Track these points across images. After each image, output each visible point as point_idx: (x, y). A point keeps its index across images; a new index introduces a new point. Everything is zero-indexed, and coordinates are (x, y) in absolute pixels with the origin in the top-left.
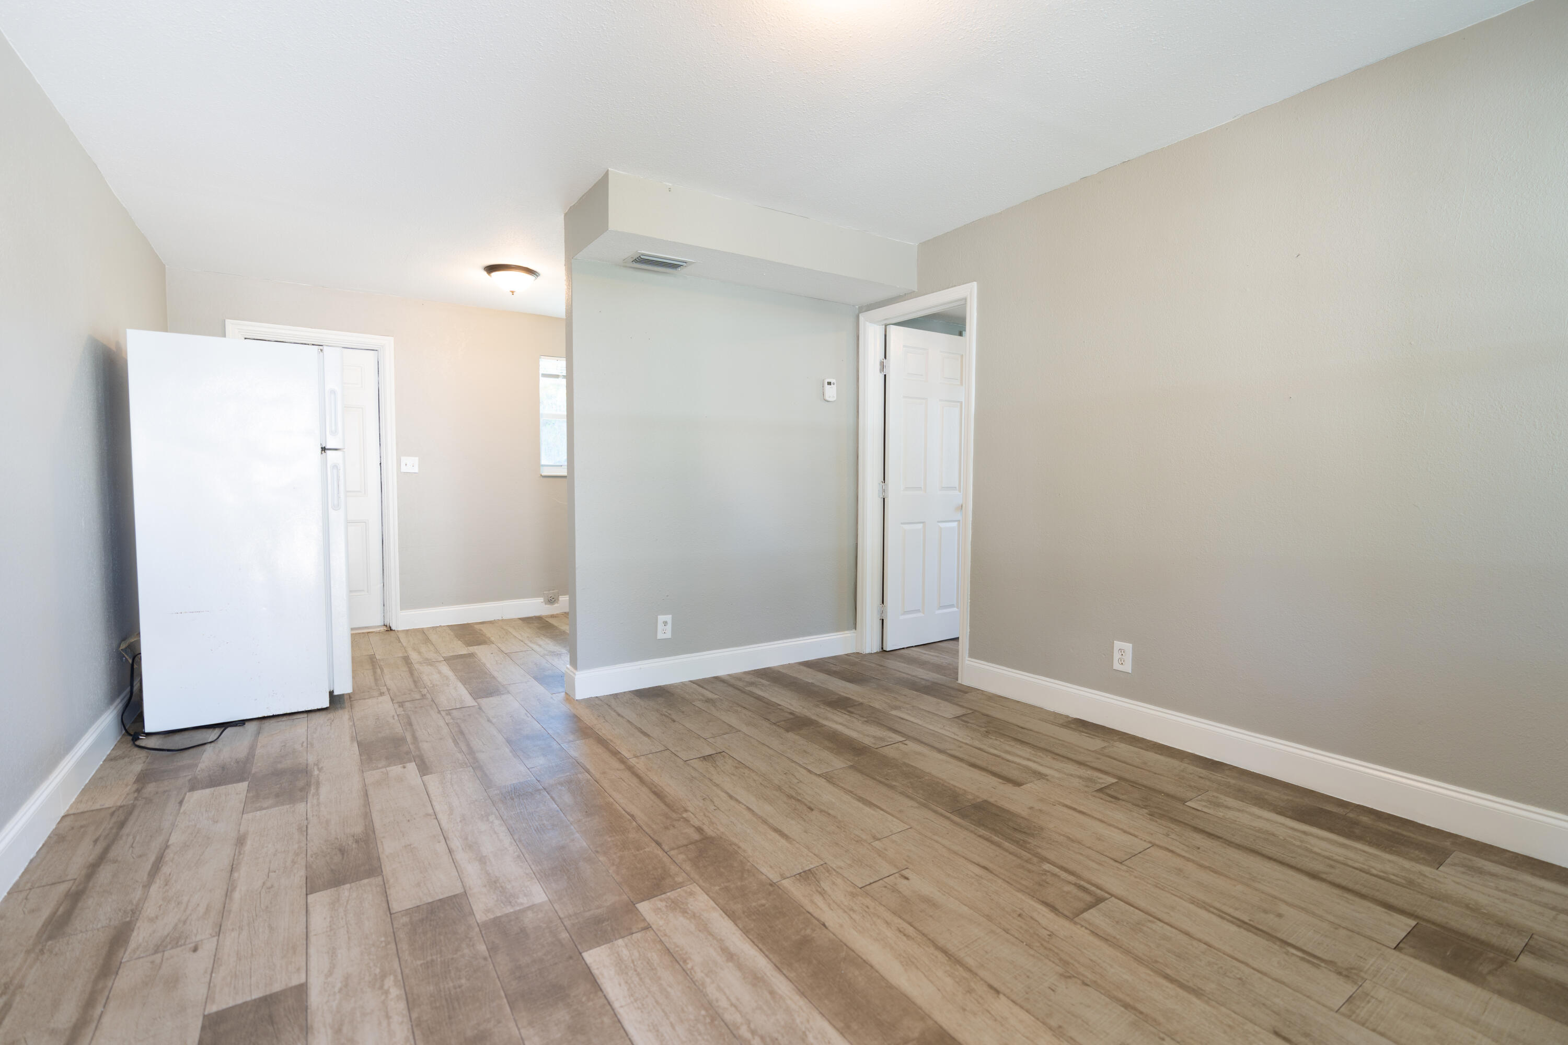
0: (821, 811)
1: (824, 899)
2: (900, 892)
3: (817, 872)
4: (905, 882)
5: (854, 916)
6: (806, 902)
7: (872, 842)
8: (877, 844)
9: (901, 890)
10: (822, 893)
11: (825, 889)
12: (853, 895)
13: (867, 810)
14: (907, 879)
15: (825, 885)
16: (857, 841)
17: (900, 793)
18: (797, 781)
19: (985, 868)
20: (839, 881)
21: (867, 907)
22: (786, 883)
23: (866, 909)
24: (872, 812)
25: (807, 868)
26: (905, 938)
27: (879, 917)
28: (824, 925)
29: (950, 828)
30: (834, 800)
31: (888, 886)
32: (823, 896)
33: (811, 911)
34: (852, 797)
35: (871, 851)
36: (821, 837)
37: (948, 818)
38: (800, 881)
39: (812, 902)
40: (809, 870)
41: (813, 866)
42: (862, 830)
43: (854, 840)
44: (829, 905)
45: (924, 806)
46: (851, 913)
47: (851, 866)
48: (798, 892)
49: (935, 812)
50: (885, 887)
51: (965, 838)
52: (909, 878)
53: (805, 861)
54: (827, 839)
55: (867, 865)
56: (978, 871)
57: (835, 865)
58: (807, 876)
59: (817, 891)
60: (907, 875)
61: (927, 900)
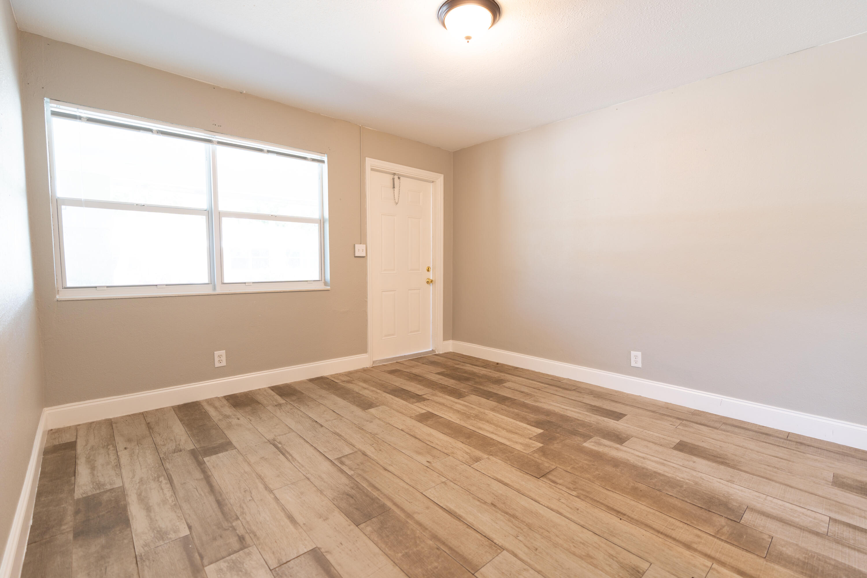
0: (485, 503)
1: (465, 451)
2: (431, 456)
3: (473, 461)
4: (428, 460)
5: (451, 446)
6: (473, 450)
7: (447, 480)
8: (444, 480)
9: (431, 457)
10: (467, 453)
11: (466, 455)
12: (453, 453)
13: (452, 507)
14: (427, 461)
15: (466, 456)
16: (455, 480)
17: (427, 529)
18: (518, 538)
19: (386, 470)
20: (461, 458)
21: (446, 449)
22: (486, 456)
23: (446, 448)
24: (448, 505)
25: (478, 463)
26: (431, 440)
27: (441, 446)
28: (463, 443)
29: (396, 495)
30: (479, 515)
31: (437, 458)
32: (466, 452)
33: (470, 447)
34: (466, 521)
35: (447, 474)
36: (478, 482)
37: (395, 504)
38: (479, 457)
39: (470, 450)
40: (477, 462)
41: (476, 464)
42: (454, 489)
43: (457, 481)
44: (462, 449)
45: (409, 516)
46: (452, 447)
47: (456, 465)
48: (478, 453)
49: (402, 510)
50: (438, 457)
51: (389, 488)
52: (426, 462)
53: (481, 466)
54: (474, 481)
55: (448, 467)
56: (390, 468)
57: (465, 465)
58: (477, 460)
59: (470, 454)
60: (428, 463)
61: (419, 453)
